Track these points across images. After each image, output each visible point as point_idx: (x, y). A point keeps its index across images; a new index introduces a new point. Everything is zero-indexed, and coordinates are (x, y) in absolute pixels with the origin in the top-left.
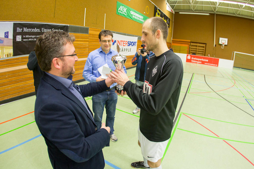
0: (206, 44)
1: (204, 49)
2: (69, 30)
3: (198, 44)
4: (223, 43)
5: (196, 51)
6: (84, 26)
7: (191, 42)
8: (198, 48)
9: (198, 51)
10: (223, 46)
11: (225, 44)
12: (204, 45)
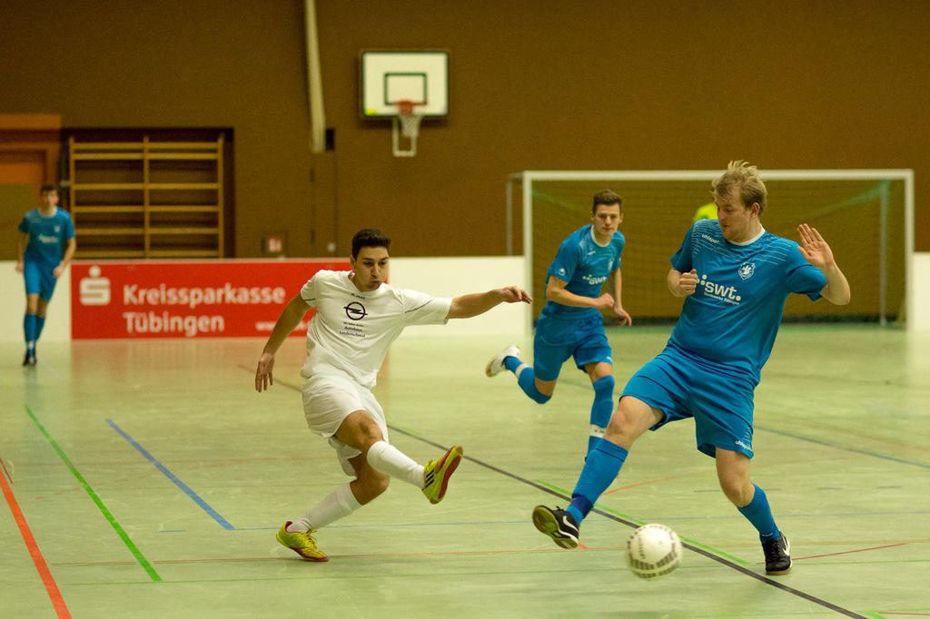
0: (229, 134)
1: (218, 186)
3: (147, 145)
4: (406, 106)
5: (136, 221)
7: (64, 135)
8: (149, 186)
9: (154, 222)
10: (412, 130)
11: (419, 111)
12: (214, 151)
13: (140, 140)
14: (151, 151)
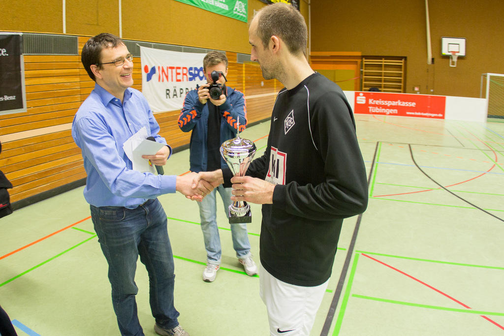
0: (405, 58)
1: (402, 72)
2: (24, 46)
4: (454, 52)
5: (380, 81)
6: (64, 32)
7: (362, 57)
8: (383, 71)
9: (385, 81)
10: (455, 59)
11: (458, 54)
12: (401, 63)
13: (382, 59)
14: (385, 62)
